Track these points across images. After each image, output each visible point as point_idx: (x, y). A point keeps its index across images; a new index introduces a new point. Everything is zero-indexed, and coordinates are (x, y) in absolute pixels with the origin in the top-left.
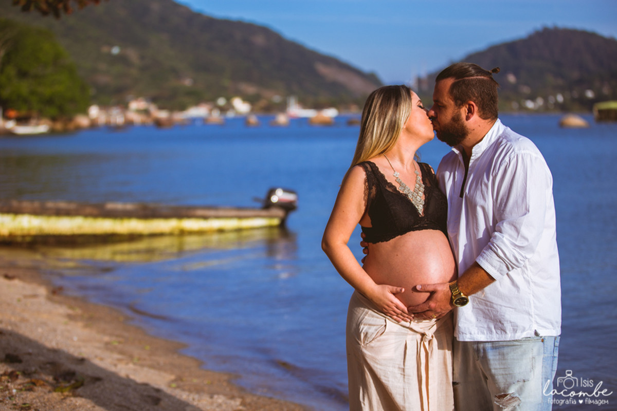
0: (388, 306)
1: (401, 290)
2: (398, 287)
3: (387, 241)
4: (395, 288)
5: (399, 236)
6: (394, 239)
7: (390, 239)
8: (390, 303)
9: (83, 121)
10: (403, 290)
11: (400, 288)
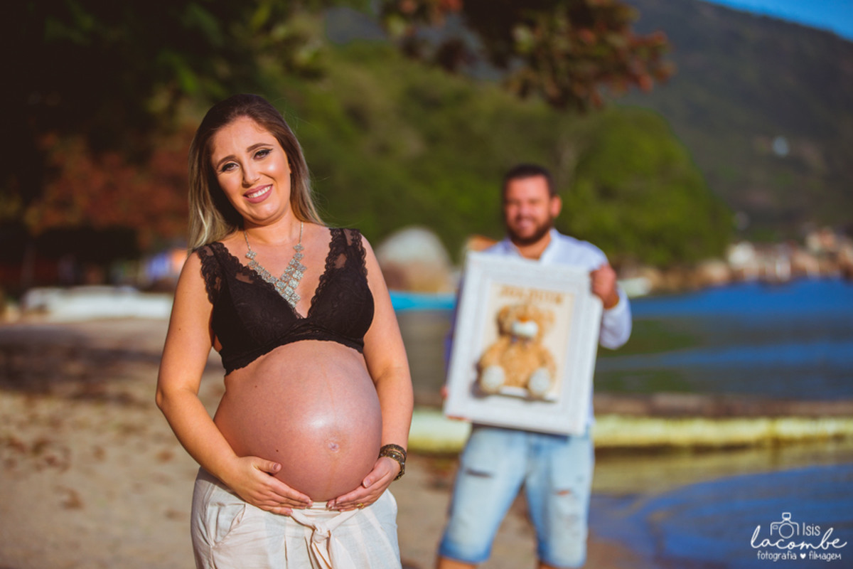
0: (260, 492)
1: (275, 468)
2: (272, 461)
3: (243, 366)
4: (266, 462)
5: (262, 357)
6: (254, 362)
7: (248, 363)
8: (262, 486)
9: (715, 272)
10: (279, 467)
11: (275, 464)
